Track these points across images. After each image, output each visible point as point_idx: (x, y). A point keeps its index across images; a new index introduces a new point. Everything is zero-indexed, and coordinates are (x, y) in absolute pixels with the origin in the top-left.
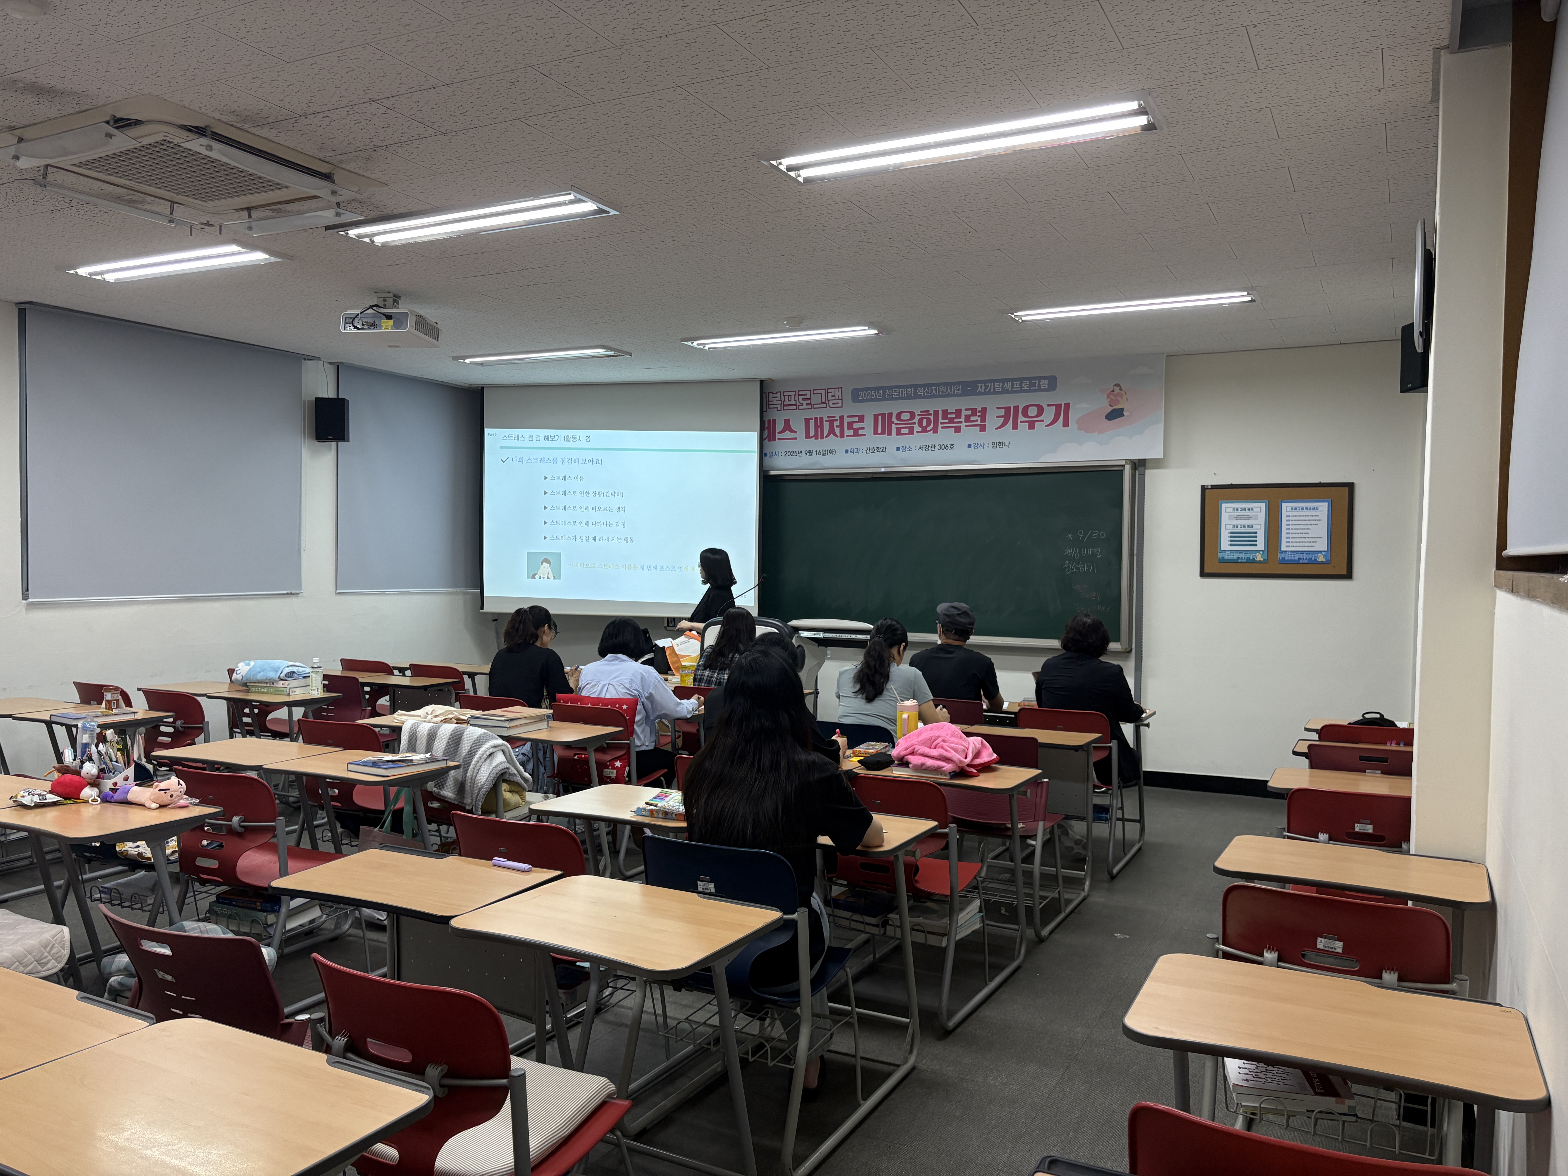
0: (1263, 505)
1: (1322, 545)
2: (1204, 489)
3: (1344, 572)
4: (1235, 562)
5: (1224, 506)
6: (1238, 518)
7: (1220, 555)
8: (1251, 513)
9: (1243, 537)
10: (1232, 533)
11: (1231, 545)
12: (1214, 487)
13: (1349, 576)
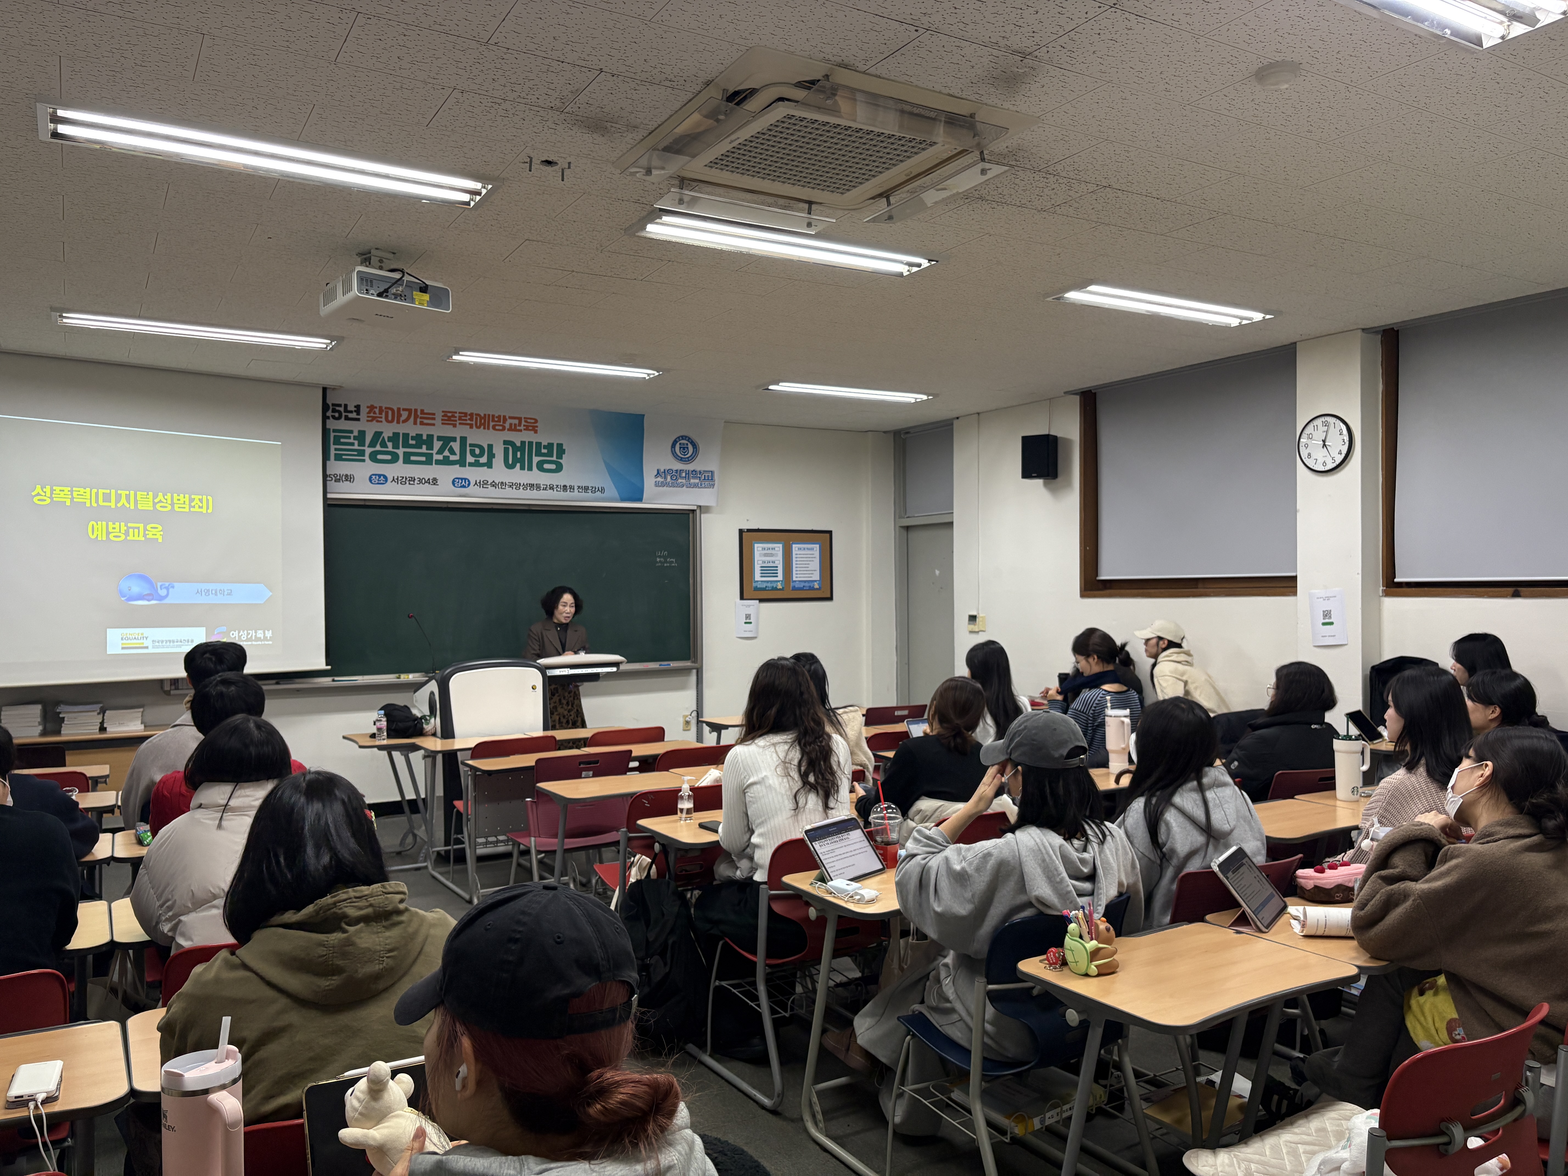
0: (781, 546)
1: (816, 576)
2: (741, 532)
3: (829, 596)
4: (764, 589)
5: (756, 545)
6: (766, 555)
7: (754, 585)
8: (773, 552)
9: (769, 570)
10: (762, 567)
11: (762, 576)
12: (749, 531)
13: (830, 598)
